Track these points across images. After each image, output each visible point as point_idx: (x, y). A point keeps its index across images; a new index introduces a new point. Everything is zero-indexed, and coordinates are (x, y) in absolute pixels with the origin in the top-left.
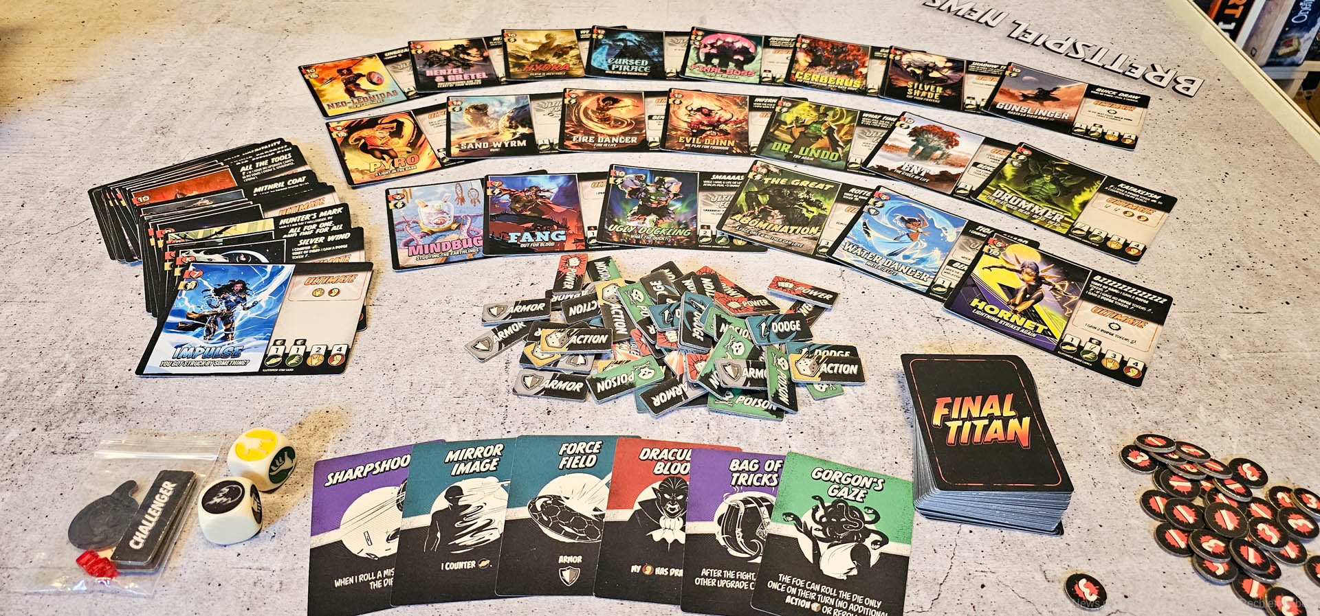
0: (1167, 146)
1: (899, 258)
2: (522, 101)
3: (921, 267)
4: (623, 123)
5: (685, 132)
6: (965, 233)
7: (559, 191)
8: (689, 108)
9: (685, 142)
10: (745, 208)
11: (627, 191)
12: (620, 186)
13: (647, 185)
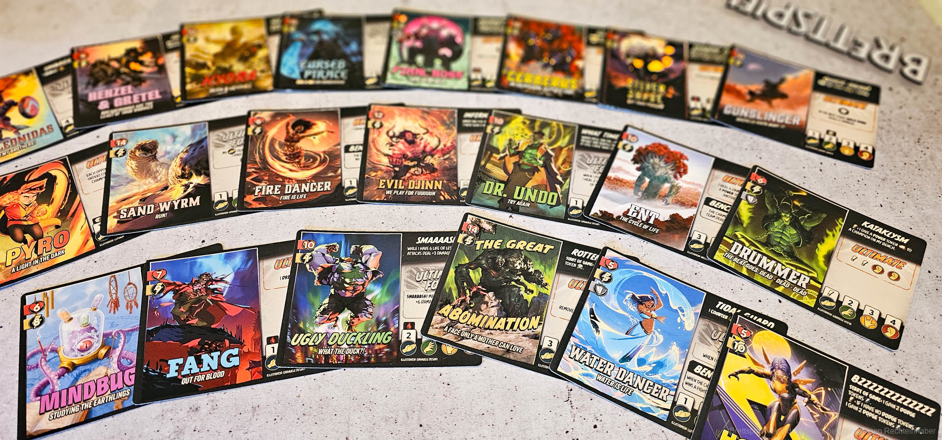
0: (906, 160)
1: (632, 365)
2: (199, 132)
3: (658, 377)
4: (315, 159)
5: (386, 172)
6: (704, 314)
7: (235, 279)
8: (391, 134)
9: (387, 186)
10: (455, 294)
11: (316, 274)
12: (308, 266)
13: (342, 261)
